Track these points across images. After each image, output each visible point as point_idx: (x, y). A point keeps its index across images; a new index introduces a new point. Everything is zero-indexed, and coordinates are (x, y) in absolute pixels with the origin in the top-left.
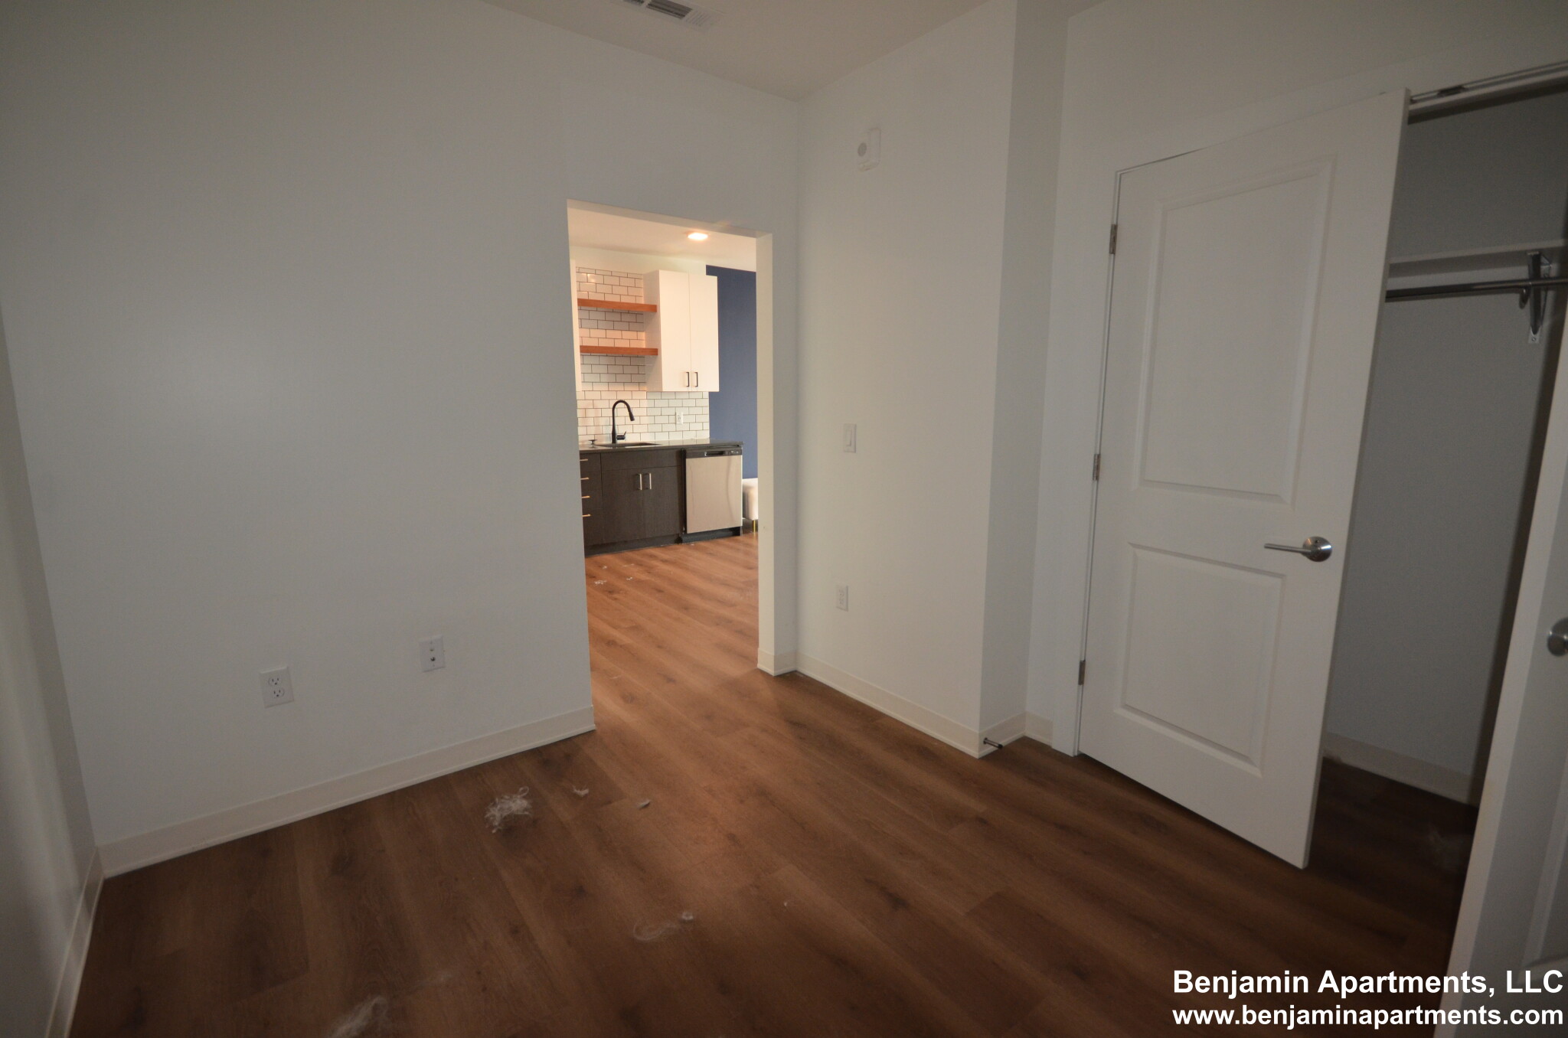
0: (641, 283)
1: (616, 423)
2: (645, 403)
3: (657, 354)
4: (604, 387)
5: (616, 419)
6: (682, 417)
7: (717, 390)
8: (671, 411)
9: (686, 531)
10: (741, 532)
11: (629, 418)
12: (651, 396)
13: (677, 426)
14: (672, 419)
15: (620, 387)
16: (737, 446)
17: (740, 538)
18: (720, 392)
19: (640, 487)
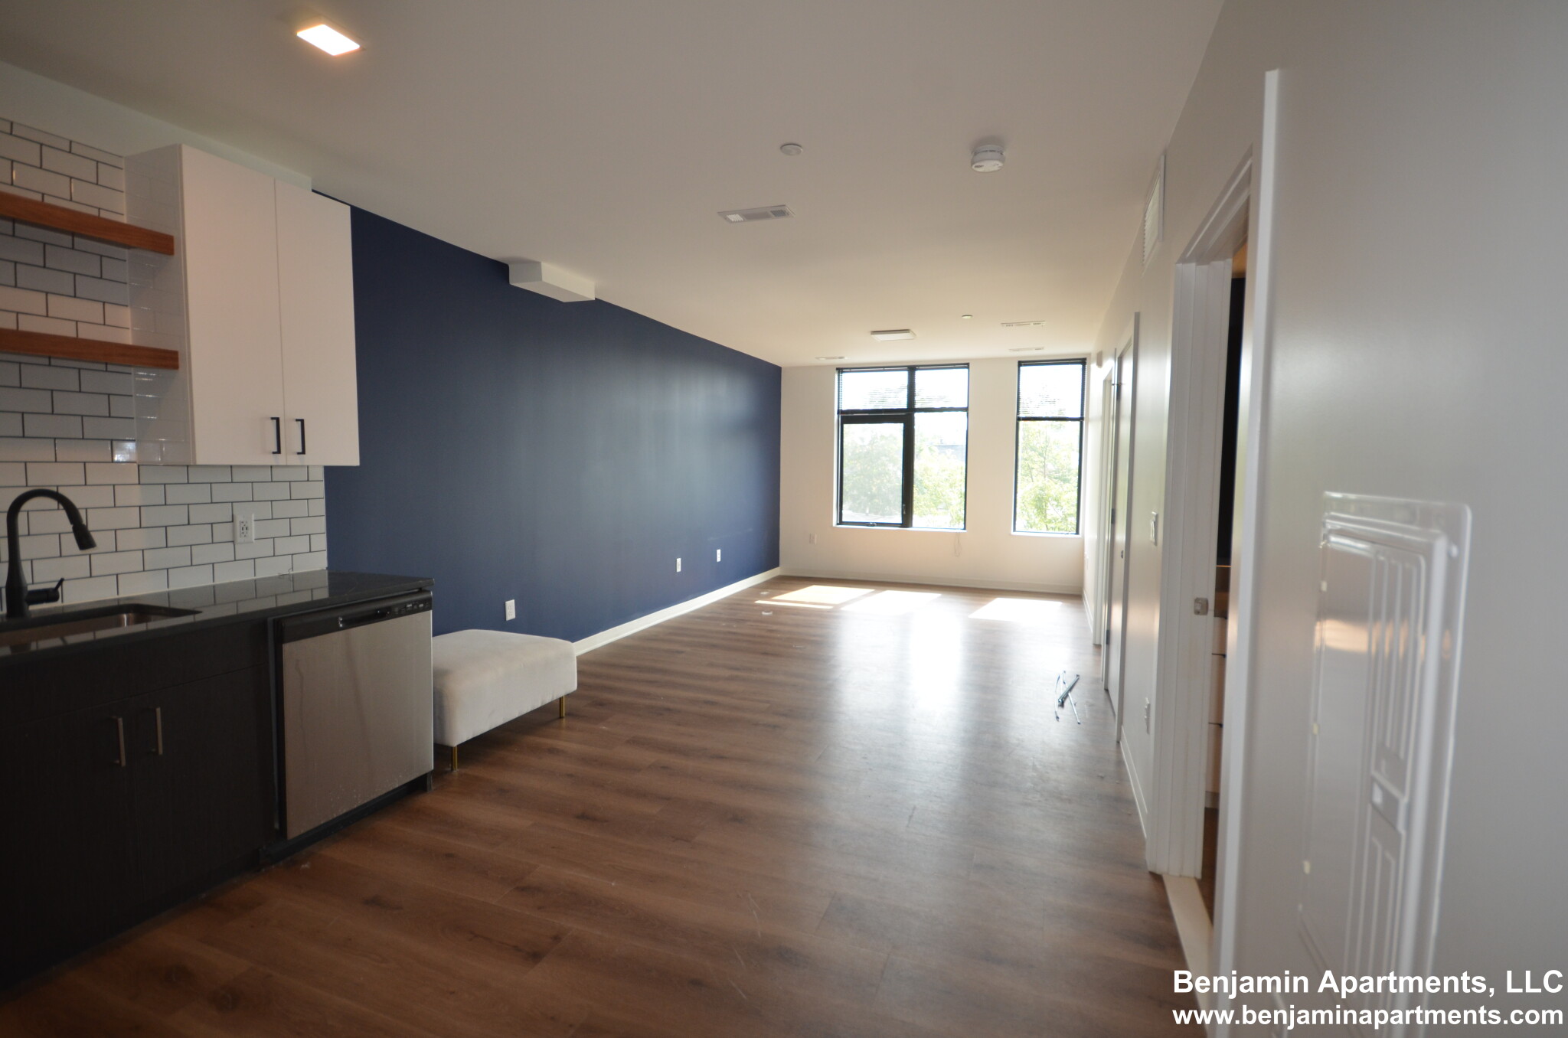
0: (115, 178)
3: (176, 367)
5: (22, 541)
6: (253, 525)
7: (352, 458)
8: (221, 513)
9: (283, 831)
10: (430, 781)
11: (72, 539)
13: (237, 546)
14: (223, 532)
16: (421, 591)
17: (428, 800)
18: (357, 467)
19: (119, 758)
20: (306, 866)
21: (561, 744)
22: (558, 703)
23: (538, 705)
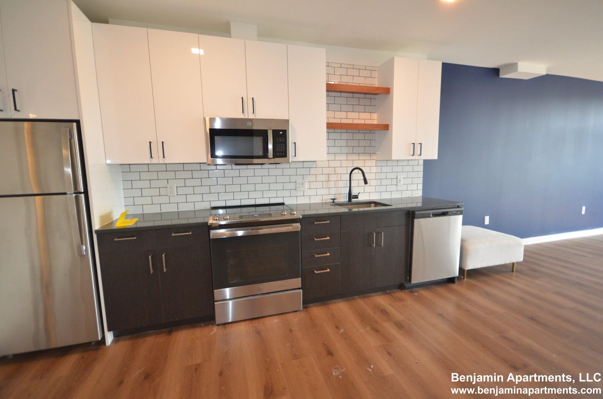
0: (376, 74)
1: (352, 185)
2: (374, 170)
3: (388, 129)
4: (344, 157)
5: (352, 182)
6: (402, 180)
7: (436, 157)
8: (394, 176)
9: (410, 280)
10: (456, 280)
11: (363, 181)
12: (379, 164)
13: (398, 186)
14: (394, 181)
15: (356, 157)
16: (458, 207)
17: (455, 286)
18: (436, 160)
19: (373, 244)
20: (416, 294)
21: (513, 282)
22: (512, 265)
23: (503, 263)
